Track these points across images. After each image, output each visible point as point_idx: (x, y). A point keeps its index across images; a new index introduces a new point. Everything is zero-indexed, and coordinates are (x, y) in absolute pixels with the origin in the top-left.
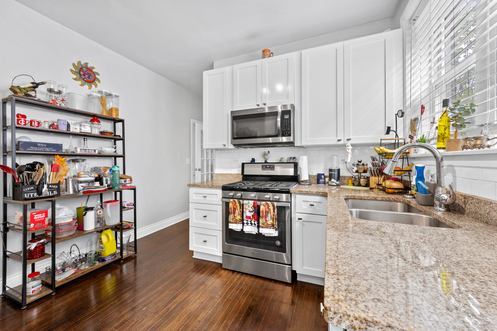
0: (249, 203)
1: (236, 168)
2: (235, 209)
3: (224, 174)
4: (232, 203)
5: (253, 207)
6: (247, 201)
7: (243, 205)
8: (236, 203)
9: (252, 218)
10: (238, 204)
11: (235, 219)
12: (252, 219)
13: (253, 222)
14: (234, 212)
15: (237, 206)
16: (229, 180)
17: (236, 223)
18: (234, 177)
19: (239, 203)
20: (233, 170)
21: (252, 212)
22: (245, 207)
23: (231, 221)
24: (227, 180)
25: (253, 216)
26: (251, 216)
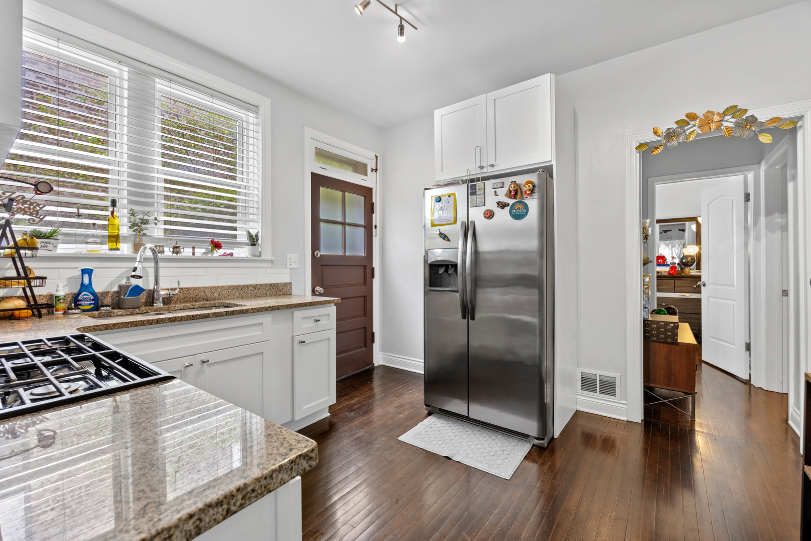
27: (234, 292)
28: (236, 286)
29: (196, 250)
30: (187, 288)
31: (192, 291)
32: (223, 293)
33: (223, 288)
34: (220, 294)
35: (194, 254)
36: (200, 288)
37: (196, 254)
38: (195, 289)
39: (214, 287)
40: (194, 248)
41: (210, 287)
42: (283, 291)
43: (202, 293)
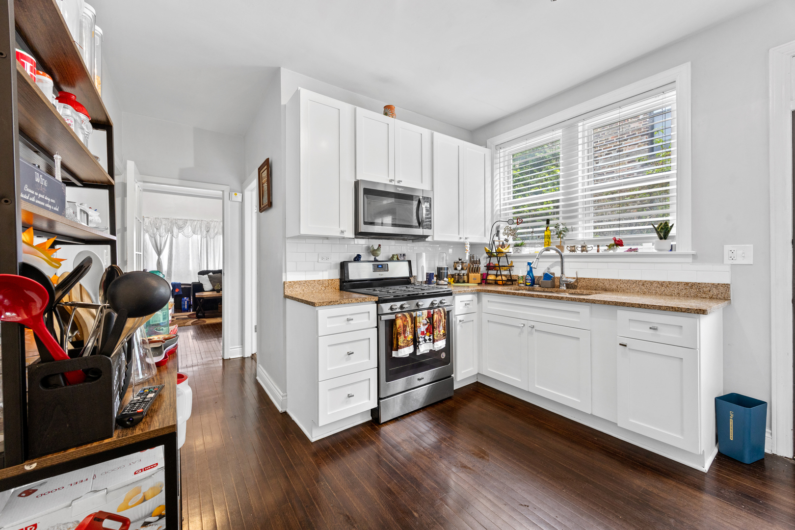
0: (422, 313)
1: (326, 270)
2: (405, 326)
3: (306, 281)
4: (402, 319)
5: (427, 319)
6: (421, 312)
7: (415, 318)
8: (406, 318)
9: (425, 332)
10: (409, 319)
11: (406, 341)
12: (426, 334)
13: (427, 338)
14: (405, 331)
15: (408, 321)
16: (316, 292)
17: (408, 346)
18: (324, 285)
19: (411, 316)
20: (321, 273)
21: (426, 324)
22: (419, 320)
23: (402, 345)
24: (312, 292)
25: (427, 329)
26: (425, 330)
27: (634, 286)
28: (636, 281)
29: (600, 248)
30: (588, 279)
31: (592, 281)
32: (622, 286)
33: (621, 282)
34: (619, 287)
35: (598, 251)
36: (599, 279)
37: (600, 252)
38: (595, 280)
39: (613, 280)
40: (598, 246)
41: (609, 280)
42: (711, 293)
43: (601, 284)
